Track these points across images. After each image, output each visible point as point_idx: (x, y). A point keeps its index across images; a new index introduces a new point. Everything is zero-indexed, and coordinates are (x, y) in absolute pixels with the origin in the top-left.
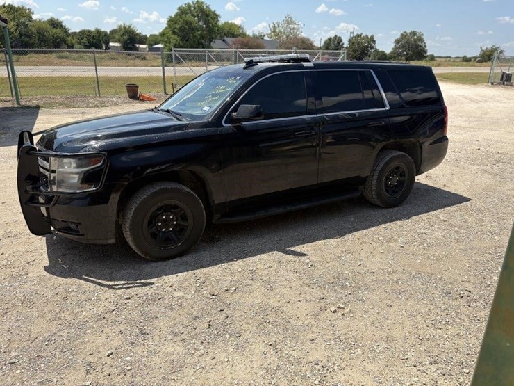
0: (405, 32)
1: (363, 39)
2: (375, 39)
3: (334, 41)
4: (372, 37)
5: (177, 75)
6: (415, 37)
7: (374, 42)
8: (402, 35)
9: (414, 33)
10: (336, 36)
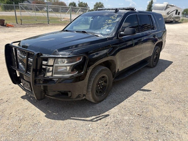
0: (97, 3)
1: (83, 4)
2: (87, 4)
3: (73, 4)
4: (86, 3)
5: (22, 15)
6: (101, 4)
7: (87, 5)
8: (96, 3)
9: (100, 3)
10: (73, 2)
